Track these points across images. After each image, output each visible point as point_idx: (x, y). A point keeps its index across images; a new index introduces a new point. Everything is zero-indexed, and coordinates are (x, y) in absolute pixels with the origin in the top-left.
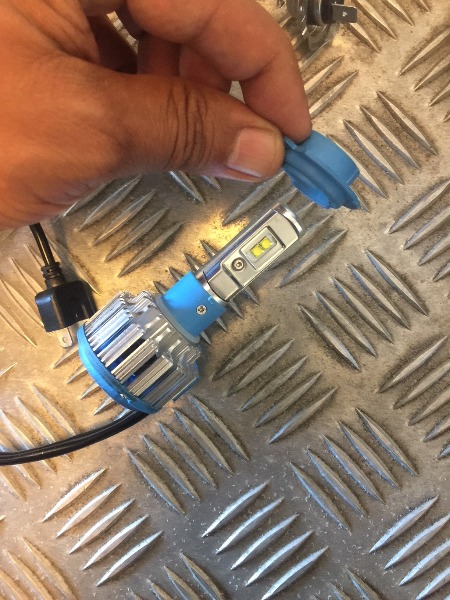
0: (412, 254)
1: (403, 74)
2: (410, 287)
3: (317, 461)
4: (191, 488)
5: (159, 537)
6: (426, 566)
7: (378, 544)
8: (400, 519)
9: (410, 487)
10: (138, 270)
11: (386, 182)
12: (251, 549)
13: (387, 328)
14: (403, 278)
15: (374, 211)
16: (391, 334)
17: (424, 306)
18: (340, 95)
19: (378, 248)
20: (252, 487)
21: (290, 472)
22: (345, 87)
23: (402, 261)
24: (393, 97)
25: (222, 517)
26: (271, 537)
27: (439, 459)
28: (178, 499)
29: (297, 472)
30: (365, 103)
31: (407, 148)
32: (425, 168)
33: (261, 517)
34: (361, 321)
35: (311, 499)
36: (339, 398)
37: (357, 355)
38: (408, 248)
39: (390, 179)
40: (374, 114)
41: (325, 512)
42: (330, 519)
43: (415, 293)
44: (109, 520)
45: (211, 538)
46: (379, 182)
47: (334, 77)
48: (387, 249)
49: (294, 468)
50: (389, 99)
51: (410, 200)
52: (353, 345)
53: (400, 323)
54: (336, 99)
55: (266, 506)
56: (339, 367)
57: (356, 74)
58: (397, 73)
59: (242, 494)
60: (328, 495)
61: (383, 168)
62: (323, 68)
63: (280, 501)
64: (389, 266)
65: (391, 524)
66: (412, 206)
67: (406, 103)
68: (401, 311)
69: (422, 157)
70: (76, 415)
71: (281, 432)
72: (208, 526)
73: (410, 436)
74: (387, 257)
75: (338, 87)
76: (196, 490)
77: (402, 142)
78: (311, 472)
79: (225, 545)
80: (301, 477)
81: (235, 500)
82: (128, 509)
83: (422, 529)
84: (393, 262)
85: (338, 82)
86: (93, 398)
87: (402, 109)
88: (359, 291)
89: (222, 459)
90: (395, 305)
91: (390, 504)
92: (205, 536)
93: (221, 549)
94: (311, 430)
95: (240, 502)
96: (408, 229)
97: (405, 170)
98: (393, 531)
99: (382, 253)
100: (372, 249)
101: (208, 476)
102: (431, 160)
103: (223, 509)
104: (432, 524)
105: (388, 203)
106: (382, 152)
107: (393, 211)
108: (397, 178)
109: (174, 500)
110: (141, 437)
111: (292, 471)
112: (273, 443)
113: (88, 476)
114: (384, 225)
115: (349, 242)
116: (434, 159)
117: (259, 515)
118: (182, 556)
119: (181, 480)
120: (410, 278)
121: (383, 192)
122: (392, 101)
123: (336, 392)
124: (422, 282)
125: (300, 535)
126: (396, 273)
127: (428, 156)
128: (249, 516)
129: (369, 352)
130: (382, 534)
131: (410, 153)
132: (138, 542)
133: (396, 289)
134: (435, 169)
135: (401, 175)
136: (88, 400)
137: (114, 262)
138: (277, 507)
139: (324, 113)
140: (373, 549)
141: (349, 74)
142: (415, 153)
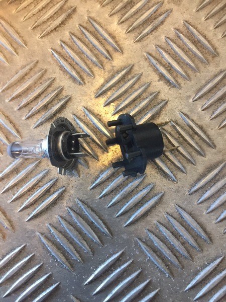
0: (205, 114)
1: (198, 11)
2: (205, 132)
3: (152, 237)
4: (77, 255)
5: (58, 286)
6: (218, 298)
7: (190, 286)
8: (202, 270)
9: (207, 251)
10: (45, 125)
11: (190, 72)
12: (114, 292)
13: (192, 157)
14: (201, 128)
15: (183, 89)
16: (195, 161)
17: (213, 143)
18: (162, 22)
19: (185, 110)
20: (114, 253)
21: (136, 244)
22: (166, 18)
23: (200, 118)
24: (193, 24)
25: (96, 272)
26: (126, 284)
27: (224, 234)
28: (69, 263)
29: (141, 243)
30: (176, 26)
31: (202, 53)
32: (211, 64)
33: (120, 272)
34: (177, 153)
35: (149, 260)
36: (165, 198)
37: (175, 172)
38: (203, 110)
39: (192, 70)
40: (182, 33)
41: (158, 267)
42: (161, 272)
43: (208, 136)
44: (27, 276)
45: (90, 285)
46: (186, 72)
47: (159, 12)
48: (191, 110)
49: (139, 241)
50: (190, 25)
51: (204, 82)
52: (173, 167)
53: (199, 153)
54: (160, 24)
55: (123, 264)
56: (165, 180)
57: (172, 11)
58: (194, 10)
59: (109, 257)
60: (159, 257)
61: (188, 64)
62: (152, 7)
63: (131, 261)
64: (192, 120)
65: (197, 273)
66: (205, 86)
67: (199, 27)
68: (200, 147)
69: (210, 58)
70: (7, 212)
71: (131, 220)
72: (88, 278)
73: (207, 220)
74: (191, 116)
75: (161, 18)
76: (80, 256)
77: (198, 49)
78: (149, 243)
79: (98, 289)
80: (143, 246)
81: (104, 262)
82: (38, 270)
83: (215, 276)
84: (195, 118)
85: (160, 15)
86: (17, 202)
87: (198, 30)
88: (176, 136)
89: (96, 237)
90: (197, 143)
91: (196, 262)
92: (86, 285)
93: (95, 292)
94: (149, 218)
95: (107, 263)
96: (203, 99)
97: (200, 65)
98: (198, 278)
99: (188, 113)
100: (183, 111)
101: (88, 248)
102: (215, 59)
103: (97, 268)
104: (221, 273)
105: (190, 84)
106: (187, 55)
107: (194, 89)
108: (196, 70)
109: (67, 263)
110: (47, 225)
111: (138, 243)
112: (126, 226)
113: (15, 249)
114: (189, 97)
115: (169, 107)
116: (217, 59)
117: (118, 270)
118: (72, 297)
119: (71, 251)
120: (205, 128)
121: (188, 78)
122: (192, 26)
123: (163, 195)
124: (212, 129)
125: (143, 282)
126: (197, 125)
127: (213, 57)
128: (112, 271)
129: (182, 171)
130: (192, 280)
131: (203, 55)
132: (45, 290)
133: (196, 134)
134: (217, 65)
135: (198, 68)
136: (14, 203)
137: (30, 120)
138: (129, 266)
139: (153, 33)
140: (187, 288)
141: (167, 10)
142: (206, 56)
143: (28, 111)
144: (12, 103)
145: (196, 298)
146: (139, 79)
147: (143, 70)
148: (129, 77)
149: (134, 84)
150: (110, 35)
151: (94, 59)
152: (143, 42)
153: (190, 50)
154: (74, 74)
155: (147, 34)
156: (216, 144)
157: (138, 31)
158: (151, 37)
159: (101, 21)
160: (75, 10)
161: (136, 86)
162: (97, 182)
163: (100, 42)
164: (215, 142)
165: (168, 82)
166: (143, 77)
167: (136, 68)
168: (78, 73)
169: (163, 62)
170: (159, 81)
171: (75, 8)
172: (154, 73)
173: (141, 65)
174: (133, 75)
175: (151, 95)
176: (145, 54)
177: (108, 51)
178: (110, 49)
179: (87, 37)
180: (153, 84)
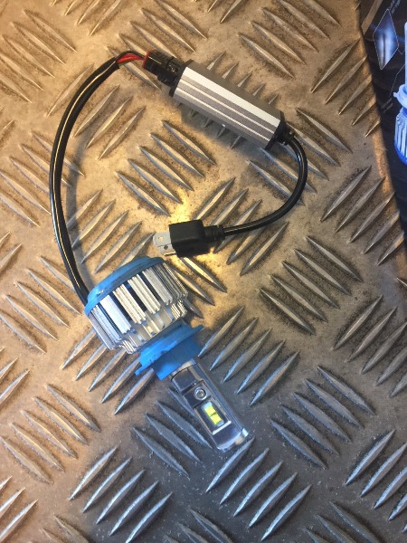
7: (212, 484)
8: (227, 460)
22: (138, 120)
29: (140, 434)
30: (154, 131)
31: (192, 162)
32: (208, 177)
35: (154, 455)
41: (166, 464)
42: (171, 469)
47: (127, 113)
49: (137, 432)
57: (144, 109)
60: (167, 449)
61: (175, 181)
62: (118, 107)
63: (128, 460)
69: (204, 168)
78: (151, 432)
85: (131, 117)
102: (212, 169)
110: (10, 425)
111: (135, 434)
116: (214, 168)
127: (209, 166)
130: (214, 476)
134: (216, 176)
139: (124, 143)
140: (209, 489)
141: (139, 109)
142: (199, 165)
145: (223, 500)
146: (111, 209)
147: (115, 196)
148: (99, 207)
149: (106, 216)
152: (111, 158)
153: (176, 160)
154: (22, 213)
155: (116, 146)
156: (227, 286)
157: (103, 144)
158: (121, 149)
160: (13, 125)
161: (109, 219)
162: (72, 357)
164: (224, 282)
165: (151, 208)
166: (116, 206)
167: (105, 194)
168: (28, 212)
169: (142, 181)
170: (139, 208)
171: (13, 123)
172: (131, 199)
173: (112, 189)
174: (103, 204)
175: (131, 229)
176: (116, 174)
179: (34, 161)
180: (132, 213)
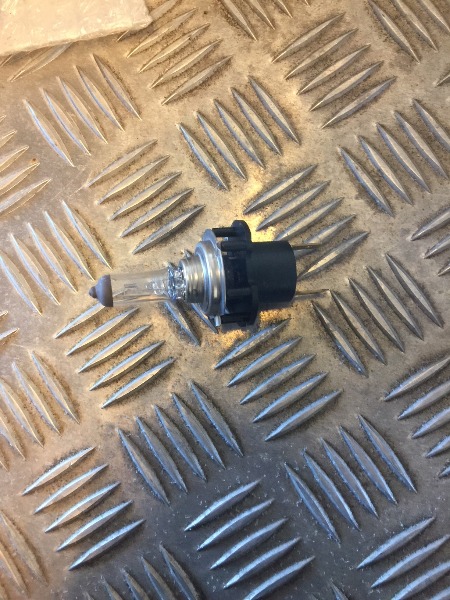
0: (432, 264)
1: (441, 85)
2: (427, 297)
3: (312, 465)
4: (180, 478)
5: (140, 525)
6: (414, 590)
7: (368, 560)
8: (393, 536)
9: (407, 503)
10: (154, 249)
11: (414, 189)
12: (234, 550)
13: (399, 336)
14: (421, 288)
15: (398, 216)
16: (403, 343)
17: (440, 317)
18: (376, 99)
19: (398, 254)
20: (244, 484)
21: (283, 473)
22: (383, 91)
23: (422, 270)
24: (429, 106)
25: (208, 512)
26: (258, 539)
27: (440, 478)
28: (164, 488)
29: (291, 473)
30: (400, 108)
31: (438, 158)
33: (248, 517)
34: (374, 326)
35: (302, 504)
36: (343, 402)
37: (366, 359)
38: (429, 257)
39: (417, 186)
40: (408, 120)
41: (315, 519)
42: (319, 527)
43: (432, 304)
44: (91, 501)
45: (195, 533)
46: (406, 189)
47: (372, 80)
48: (408, 256)
49: (288, 469)
50: (424, 108)
51: (436, 209)
52: (363, 349)
53: (413, 331)
54: (371, 102)
55: (254, 505)
56: (346, 370)
57: (394, 80)
58: (435, 83)
59: (232, 490)
61: (411, 175)
62: (362, 70)
63: (270, 502)
64: (407, 273)
65: (383, 540)
66: (437, 215)
67: (440, 113)
68: (416, 320)
70: (72, 388)
71: (279, 430)
72: (192, 519)
73: (412, 450)
74: (407, 265)
75: (374, 91)
76: (185, 480)
77: (433, 151)
78: (305, 475)
79: (207, 542)
80: (295, 479)
81: (223, 495)
82: (111, 493)
83: (415, 549)
84: (413, 270)
85: (374, 86)
86: (91, 373)
87: (436, 119)
88: (376, 295)
89: (215, 451)
90: (410, 313)
91: (384, 520)
92: (188, 530)
93: (202, 546)
94: (310, 432)
95: (228, 498)
96: (431, 237)
97: (433, 179)
98: (384, 548)
99: (402, 259)
100: (393, 254)
101: (199, 467)
103: (210, 504)
104: (426, 546)
105: (413, 209)
106: (412, 159)
107: (418, 219)
108: (425, 186)
109: (160, 488)
110: (135, 419)
111: (286, 472)
112: (269, 440)
113: (76, 452)
114: (406, 232)
115: (369, 244)
117: (246, 514)
118: (161, 547)
119: (170, 468)
120: (428, 288)
121: (409, 198)
122: (428, 110)
123: (339, 395)
124: (440, 292)
125: (286, 541)
126: (415, 281)
128: (236, 514)
129: (378, 358)
130: (372, 551)
131: (440, 162)
132: (118, 528)
133: (412, 297)
135: (429, 184)
136: (86, 374)
137: (131, 238)
138: (267, 509)
139: (358, 114)
140: (362, 564)
141: (387, 79)
142: (446, 163)
143: (128, 224)
144: (104, 207)
145: (376, 583)
146: (322, 190)
147: (331, 177)
148: (307, 185)
149: (313, 198)
150: (283, 111)
151: (251, 149)
152: (337, 130)
153: (419, 150)
154: (214, 170)
155: (347, 116)
156: (446, 319)
157: (332, 109)
158: (352, 121)
159: (271, 85)
160: (228, 63)
161: (317, 203)
162: (230, 357)
163: (264, 122)
164: (443, 314)
165: (372, 201)
166: (330, 188)
167: (320, 171)
168: (220, 170)
169: (369, 165)
170: (357, 198)
171: (230, 60)
172: (350, 184)
173: (329, 167)
174: (313, 183)
175: (341, 220)
176: (339, 150)
177: (275, 138)
178: (280, 134)
179: (243, 111)
180: (347, 202)
